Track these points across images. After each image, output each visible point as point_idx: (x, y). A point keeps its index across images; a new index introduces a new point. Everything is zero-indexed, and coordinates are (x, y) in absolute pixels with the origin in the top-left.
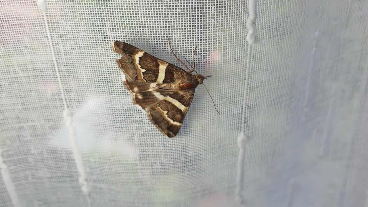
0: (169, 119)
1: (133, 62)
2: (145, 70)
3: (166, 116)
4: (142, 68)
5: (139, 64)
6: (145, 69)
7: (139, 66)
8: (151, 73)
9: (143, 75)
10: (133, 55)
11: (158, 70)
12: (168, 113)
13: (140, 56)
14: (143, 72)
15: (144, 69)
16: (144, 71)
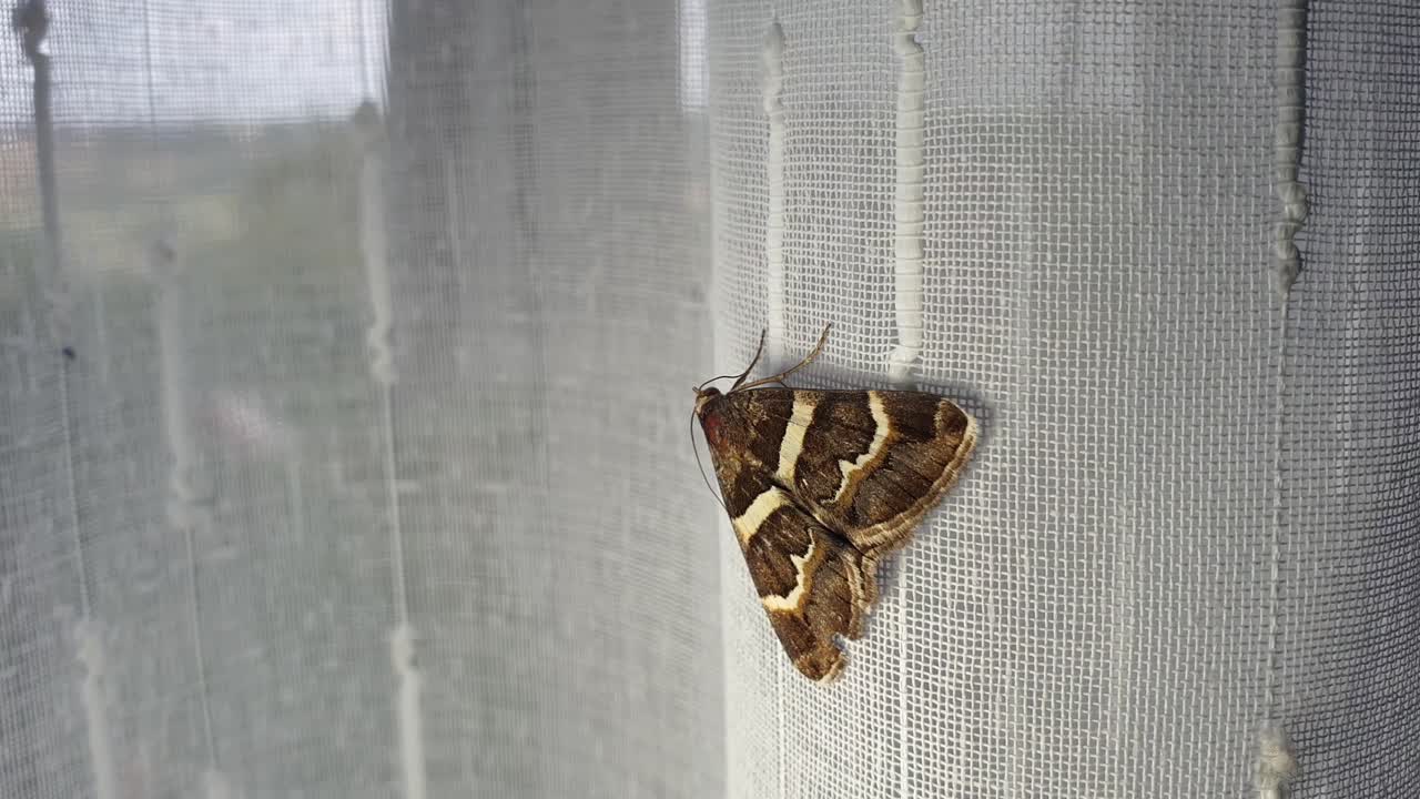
0: (875, 446)
1: (808, 601)
2: (791, 556)
3: (863, 459)
4: (795, 568)
5: (796, 584)
6: (789, 559)
7: (800, 578)
8: (785, 537)
9: (807, 548)
10: (799, 615)
11: (761, 529)
12: (844, 459)
13: (780, 598)
14: (799, 557)
15: (792, 564)
16: (795, 559)
